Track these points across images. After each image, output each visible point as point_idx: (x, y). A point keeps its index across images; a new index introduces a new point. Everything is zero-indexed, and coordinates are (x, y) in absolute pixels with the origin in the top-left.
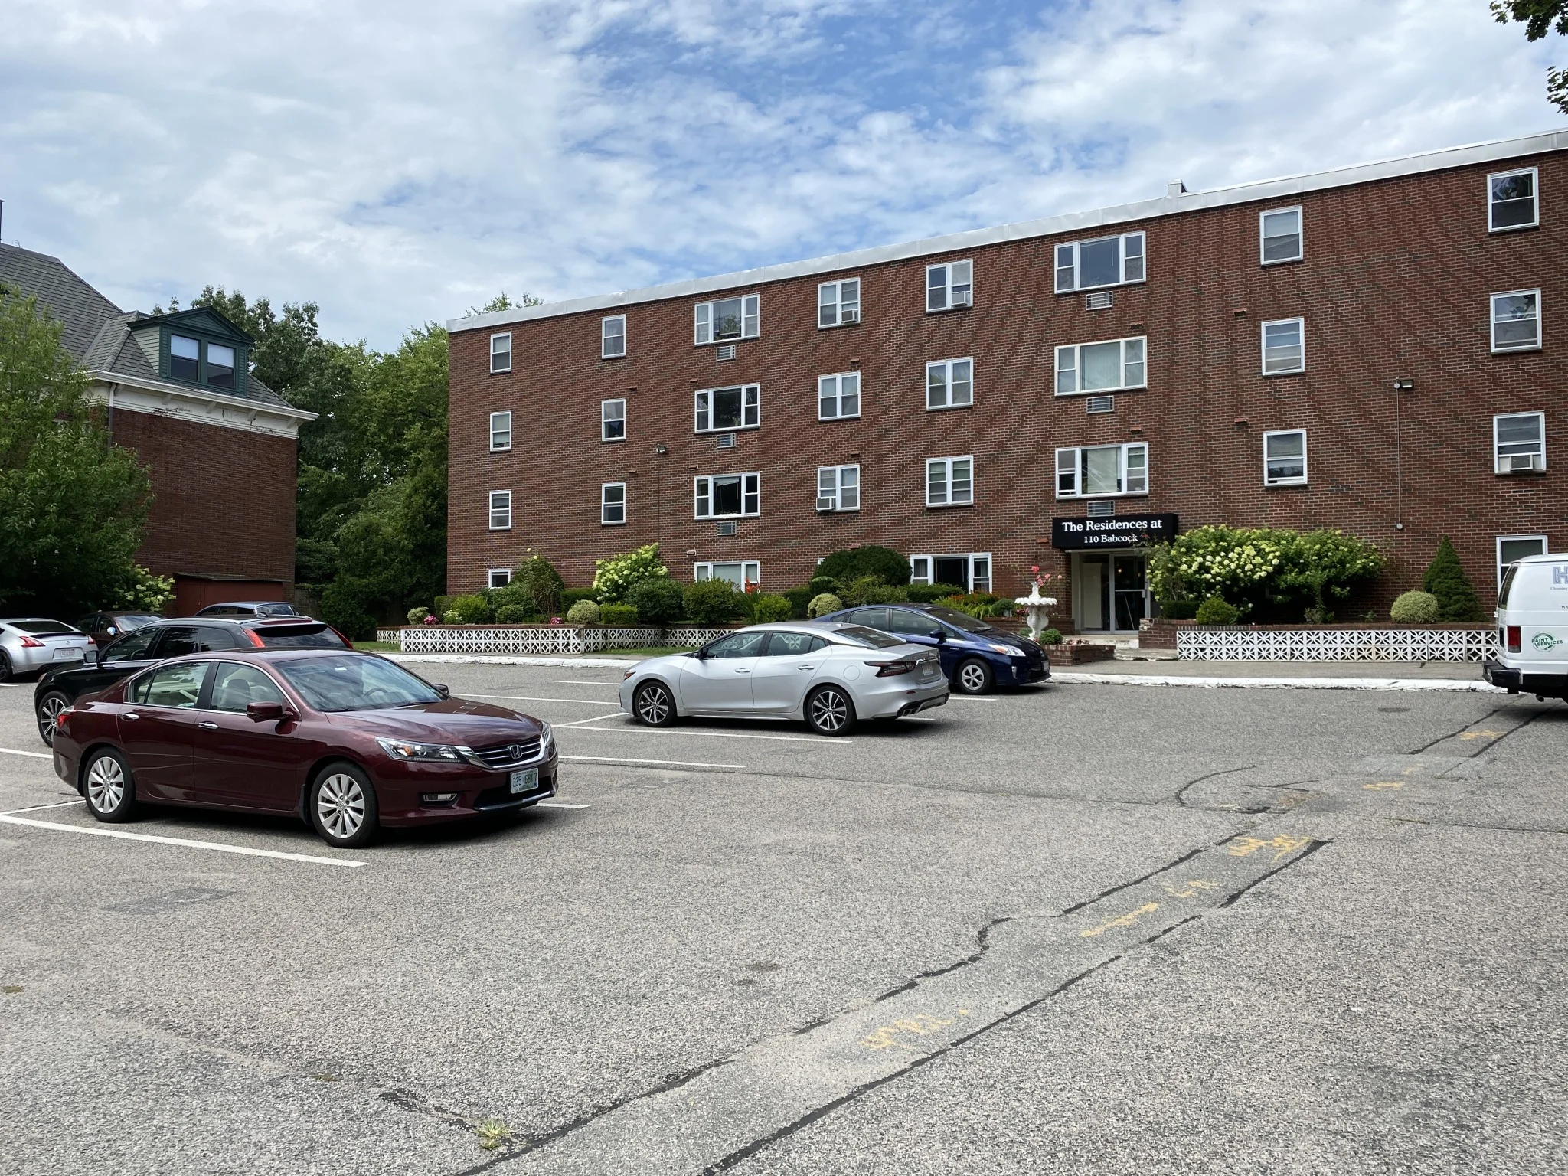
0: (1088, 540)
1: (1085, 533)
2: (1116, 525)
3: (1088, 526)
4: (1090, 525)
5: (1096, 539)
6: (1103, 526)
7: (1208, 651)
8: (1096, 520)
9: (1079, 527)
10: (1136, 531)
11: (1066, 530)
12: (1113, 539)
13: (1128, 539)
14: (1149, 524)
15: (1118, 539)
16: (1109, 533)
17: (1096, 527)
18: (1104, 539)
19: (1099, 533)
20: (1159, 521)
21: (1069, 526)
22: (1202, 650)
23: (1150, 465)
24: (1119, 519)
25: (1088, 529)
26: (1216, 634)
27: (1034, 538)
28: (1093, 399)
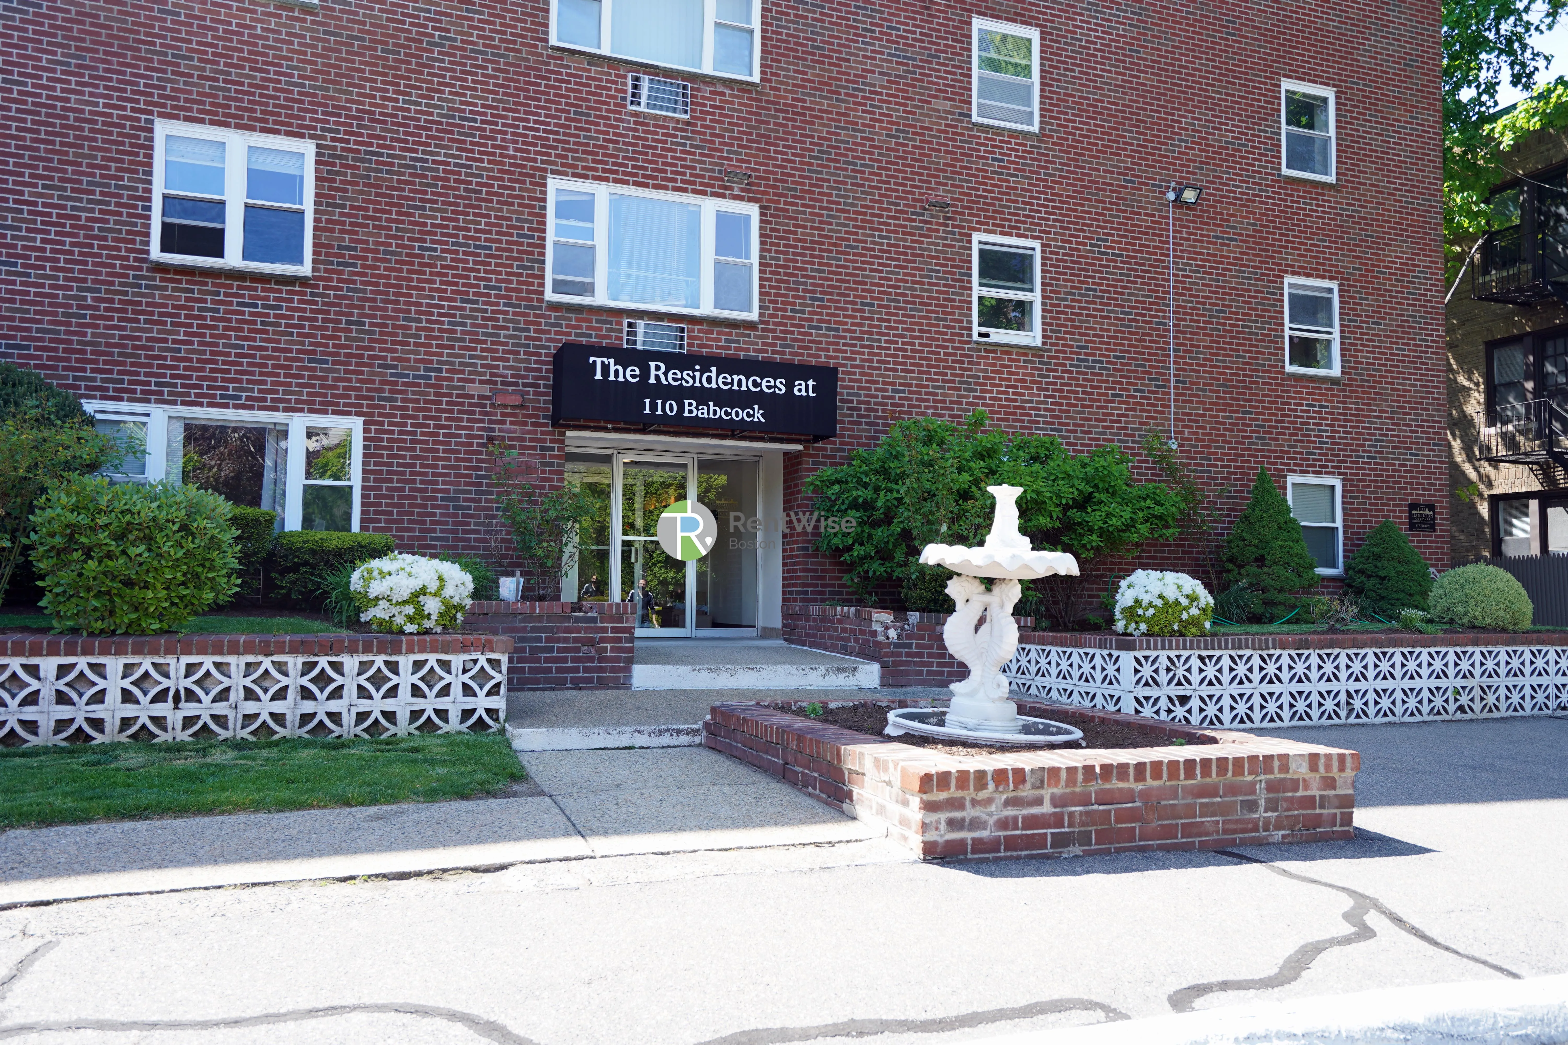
0: (653, 407)
1: (643, 388)
2: (716, 380)
3: (653, 372)
4: (657, 372)
5: (671, 408)
6: (689, 378)
7: (1195, 703)
8: (673, 361)
9: (630, 374)
10: (759, 398)
11: (598, 376)
12: (709, 411)
13: (743, 414)
14: (790, 386)
15: (721, 413)
16: (702, 396)
17: (670, 379)
18: (691, 409)
19: (679, 393)
20: (811, 383)
21: (605, 369)
23: (762, 257)
24: (728, 365)
25: (652, 380)
26: (1210, 657)
27: (486, 390)
28: (644, 78)
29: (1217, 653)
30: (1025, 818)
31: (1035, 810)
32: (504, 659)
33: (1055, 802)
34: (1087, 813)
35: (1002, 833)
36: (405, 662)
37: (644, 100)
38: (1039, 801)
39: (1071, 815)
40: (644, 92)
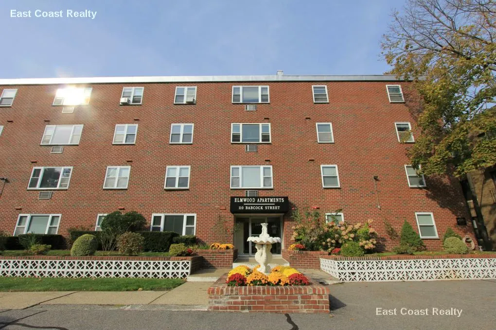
7: (357, 274)
22: (353, 273)
23: (273, 175)
26: (360, 262)
27: (219, 207)
28: (248, 145)
29: (362, 261)
30: (234, 302)
31: (236, 300)
32: (190, 262)
33: (242, 298)
34: (250, 301)
35: (228, 305)
36: (171, 262)
37: (248, 149)
38: (237, 298)
39: (246, 302)
40: (248, 148)
